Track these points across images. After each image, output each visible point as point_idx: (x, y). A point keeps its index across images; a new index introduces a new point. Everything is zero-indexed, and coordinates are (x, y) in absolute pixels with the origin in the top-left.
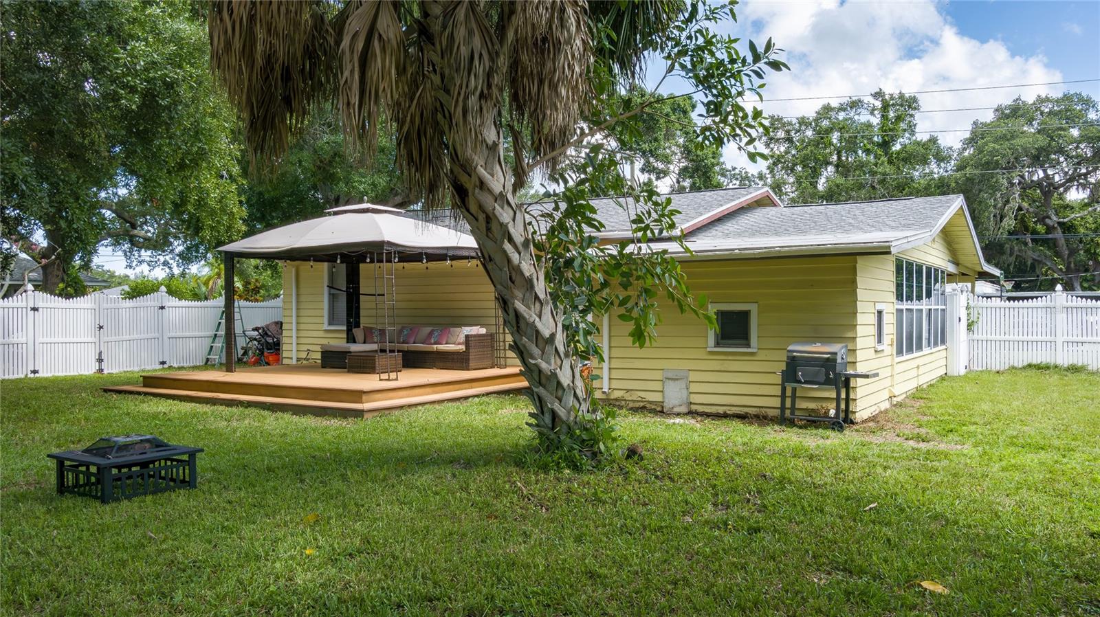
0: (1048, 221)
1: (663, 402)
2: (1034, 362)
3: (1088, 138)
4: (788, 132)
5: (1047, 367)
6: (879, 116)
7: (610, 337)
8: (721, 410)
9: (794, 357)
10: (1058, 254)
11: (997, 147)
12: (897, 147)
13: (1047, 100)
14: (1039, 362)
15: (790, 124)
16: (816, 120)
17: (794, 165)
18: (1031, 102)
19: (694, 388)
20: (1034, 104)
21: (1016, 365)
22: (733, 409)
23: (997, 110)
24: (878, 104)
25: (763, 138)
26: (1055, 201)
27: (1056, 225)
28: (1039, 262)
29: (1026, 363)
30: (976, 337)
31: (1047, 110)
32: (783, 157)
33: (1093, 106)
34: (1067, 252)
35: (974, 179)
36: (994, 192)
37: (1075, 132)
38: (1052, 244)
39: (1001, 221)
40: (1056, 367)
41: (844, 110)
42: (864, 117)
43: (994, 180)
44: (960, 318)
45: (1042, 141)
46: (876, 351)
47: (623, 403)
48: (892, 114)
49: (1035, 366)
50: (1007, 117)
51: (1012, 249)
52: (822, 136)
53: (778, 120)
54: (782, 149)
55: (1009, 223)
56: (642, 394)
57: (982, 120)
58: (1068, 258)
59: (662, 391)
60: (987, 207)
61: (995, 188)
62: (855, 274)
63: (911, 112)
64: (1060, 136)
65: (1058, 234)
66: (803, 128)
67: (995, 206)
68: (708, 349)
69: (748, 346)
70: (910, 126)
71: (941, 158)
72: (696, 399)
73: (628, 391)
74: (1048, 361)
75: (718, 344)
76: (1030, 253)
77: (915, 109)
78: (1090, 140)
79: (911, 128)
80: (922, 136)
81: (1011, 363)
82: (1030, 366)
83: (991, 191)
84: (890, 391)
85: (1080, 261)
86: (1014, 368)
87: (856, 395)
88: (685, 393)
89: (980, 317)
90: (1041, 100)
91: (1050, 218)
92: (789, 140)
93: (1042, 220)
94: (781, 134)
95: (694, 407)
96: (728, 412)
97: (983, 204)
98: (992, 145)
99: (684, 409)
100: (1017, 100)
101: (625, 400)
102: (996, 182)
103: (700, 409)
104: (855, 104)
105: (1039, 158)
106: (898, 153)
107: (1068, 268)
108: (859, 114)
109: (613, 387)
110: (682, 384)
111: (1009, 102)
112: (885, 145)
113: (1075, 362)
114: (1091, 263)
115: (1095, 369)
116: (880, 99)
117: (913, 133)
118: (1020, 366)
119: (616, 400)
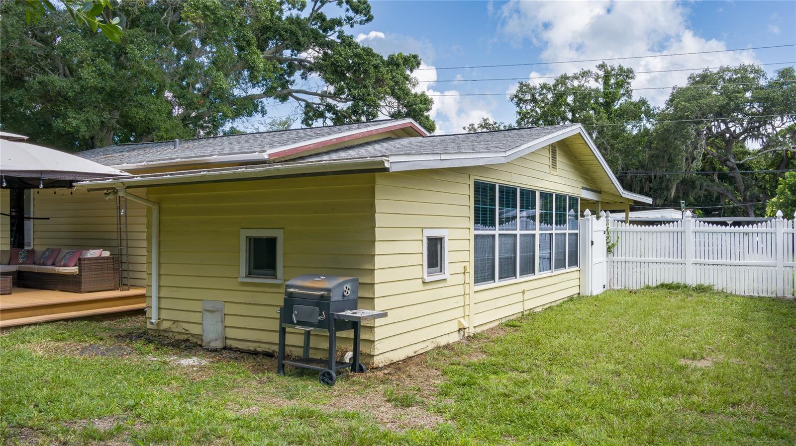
0: (728, 163)
1: (202, 335)
2: (667, 282)
3: (758, 99)
4: (533, 95)
5: (678, 287)
6: (602, 83)
7: (159, 264)
8: (251, 347)
9: (291, 293)
10: (737, 189)
11: (687, 105)
12: (617, 106)
13: (728, 70)
14: (671, 282)
15: (535, 88)
16: (555, 86)
17: (538, 120)
18: (715, 71)
19: (229, 321)
20: (718, 73)
21: (651, 284)
22: (263, 345)
23: (690, 78)
24: (601, 73)
25: (515, 99)
26: (735, 148)
27: (735, 167)
28: (723, 194)
29: (659, 283)
30: (615, 258)
31: (728, 77)
32: (528, 113)
33: (763, 75)
34: (743, 187)
35: (670, 130)
36: (686, 140)
37: (748, 95)
38: (731, 180)
39: (692, 163)
40: (685, 287)
41: (577, 78)
42: (592, 84)
43: (686, 130)
44: (592, 242)
45: (723, 101)
46: (424, 283)
47: (171, 334)
48: (612, 81)
49: (667, 285)
50: (698, 82)
51: (701, 185)
52: (559, 97)
53: (525, 85)
54: (529, 107)
55: (698, 164)
56: (186, 326)
57: (679, 86)
58: (744, 192)
59: (201, 324)
60: (680, 151)
61: (686, 137)
62: (373, 197)
63: (629, 81)
64: (736, 98)
65: (738, 174)
66: (545, 91)
67: (686, 152)
68: (240, 280)
69: (274, 276)
70: (628, 91)
71: (649, 114)
72: (230, 333)
73: (175, 322)
74: (679, 281)
75: (250, 274)
76: (715, 188)
77: (632, 78)
78: (759, 100)
79: (628, 93)
80: (635, 98)
81: (647, 283)
82: (662, 285)
83: (683, 140)
84: (460, 322)
85: (754, 194)
86: (648, 287)
87: (374, 335)
88: (220, 327)
89: (620, 240)
90: (723, 70)
91: (729, 161)
92: (534, 100)
93: (724, 162)
94: (528, 97)
95: (229, 343)
96: (258, 349)
97: (677, 150)
98: (683, 103)
99: (218, 344)
100: (706, 70)
101: (172, 331)
102: (687, 132)
103: (234, 344)
104: (585, 74)
105: (722, 113)
106: (616, 110)
107: (745, 200)
108: (588, 82)
109: (162, 317)
110: (217, 317)
111: (700, 72)
112: (607, 105)
113: (703, 282)
114: (761, 195)
115: (720, 289)
116: (603, 70)
117: (630, 97)
118: (654, 285)
119: (165, 331)
